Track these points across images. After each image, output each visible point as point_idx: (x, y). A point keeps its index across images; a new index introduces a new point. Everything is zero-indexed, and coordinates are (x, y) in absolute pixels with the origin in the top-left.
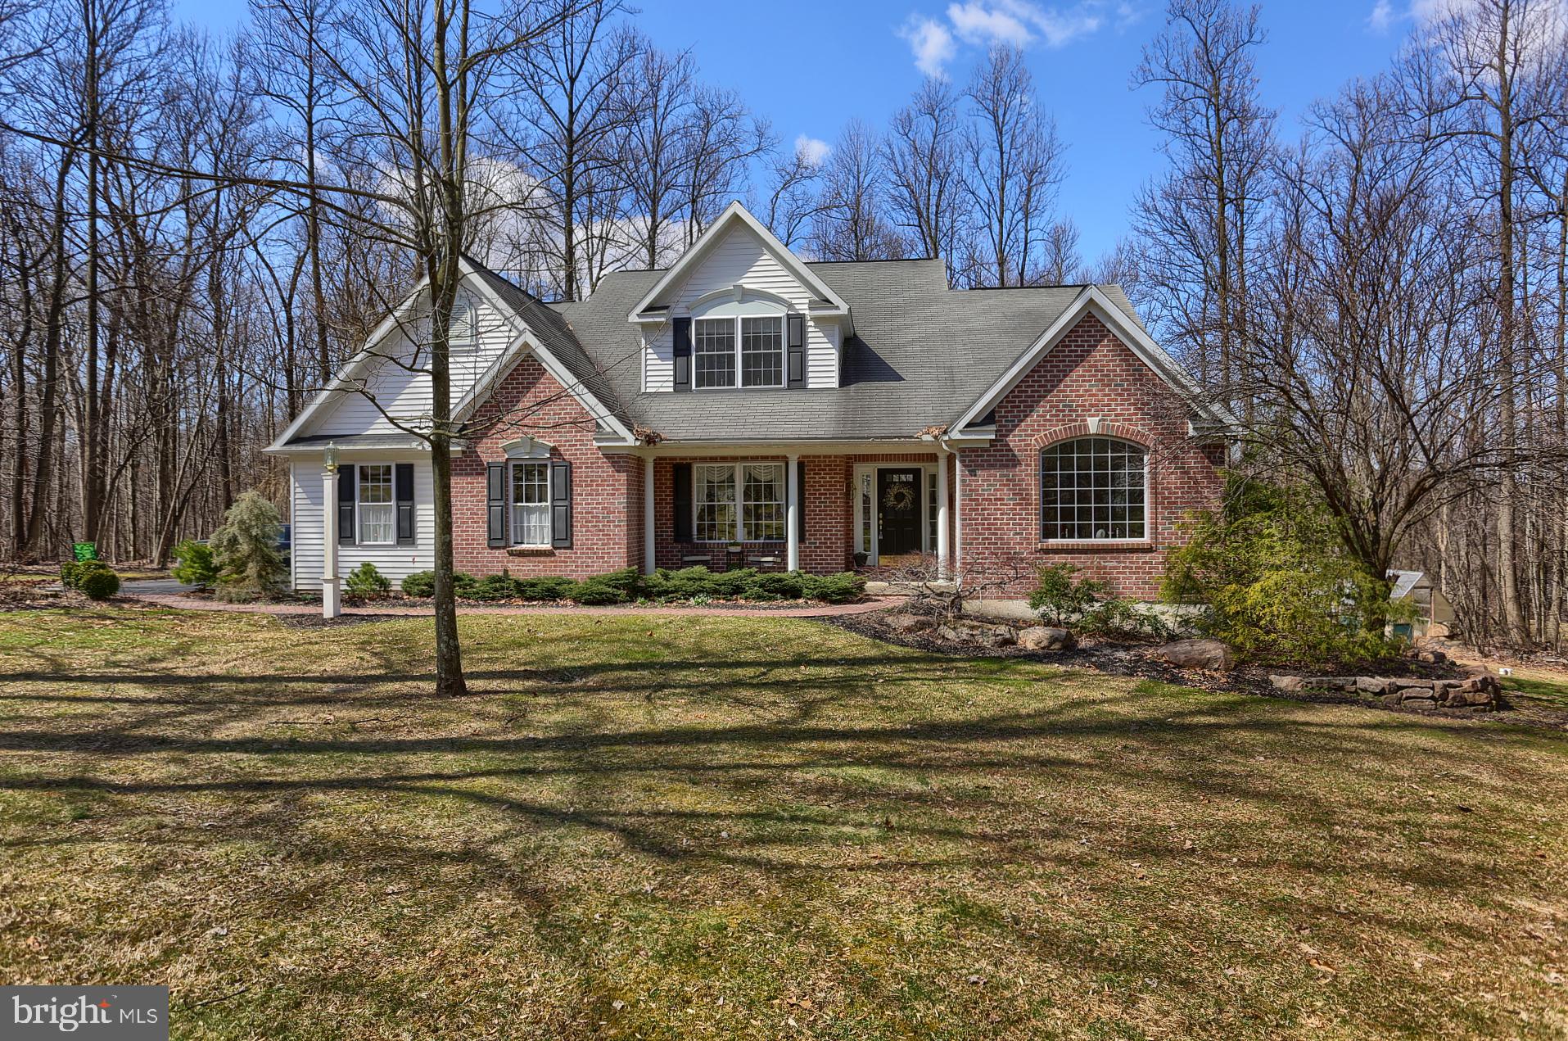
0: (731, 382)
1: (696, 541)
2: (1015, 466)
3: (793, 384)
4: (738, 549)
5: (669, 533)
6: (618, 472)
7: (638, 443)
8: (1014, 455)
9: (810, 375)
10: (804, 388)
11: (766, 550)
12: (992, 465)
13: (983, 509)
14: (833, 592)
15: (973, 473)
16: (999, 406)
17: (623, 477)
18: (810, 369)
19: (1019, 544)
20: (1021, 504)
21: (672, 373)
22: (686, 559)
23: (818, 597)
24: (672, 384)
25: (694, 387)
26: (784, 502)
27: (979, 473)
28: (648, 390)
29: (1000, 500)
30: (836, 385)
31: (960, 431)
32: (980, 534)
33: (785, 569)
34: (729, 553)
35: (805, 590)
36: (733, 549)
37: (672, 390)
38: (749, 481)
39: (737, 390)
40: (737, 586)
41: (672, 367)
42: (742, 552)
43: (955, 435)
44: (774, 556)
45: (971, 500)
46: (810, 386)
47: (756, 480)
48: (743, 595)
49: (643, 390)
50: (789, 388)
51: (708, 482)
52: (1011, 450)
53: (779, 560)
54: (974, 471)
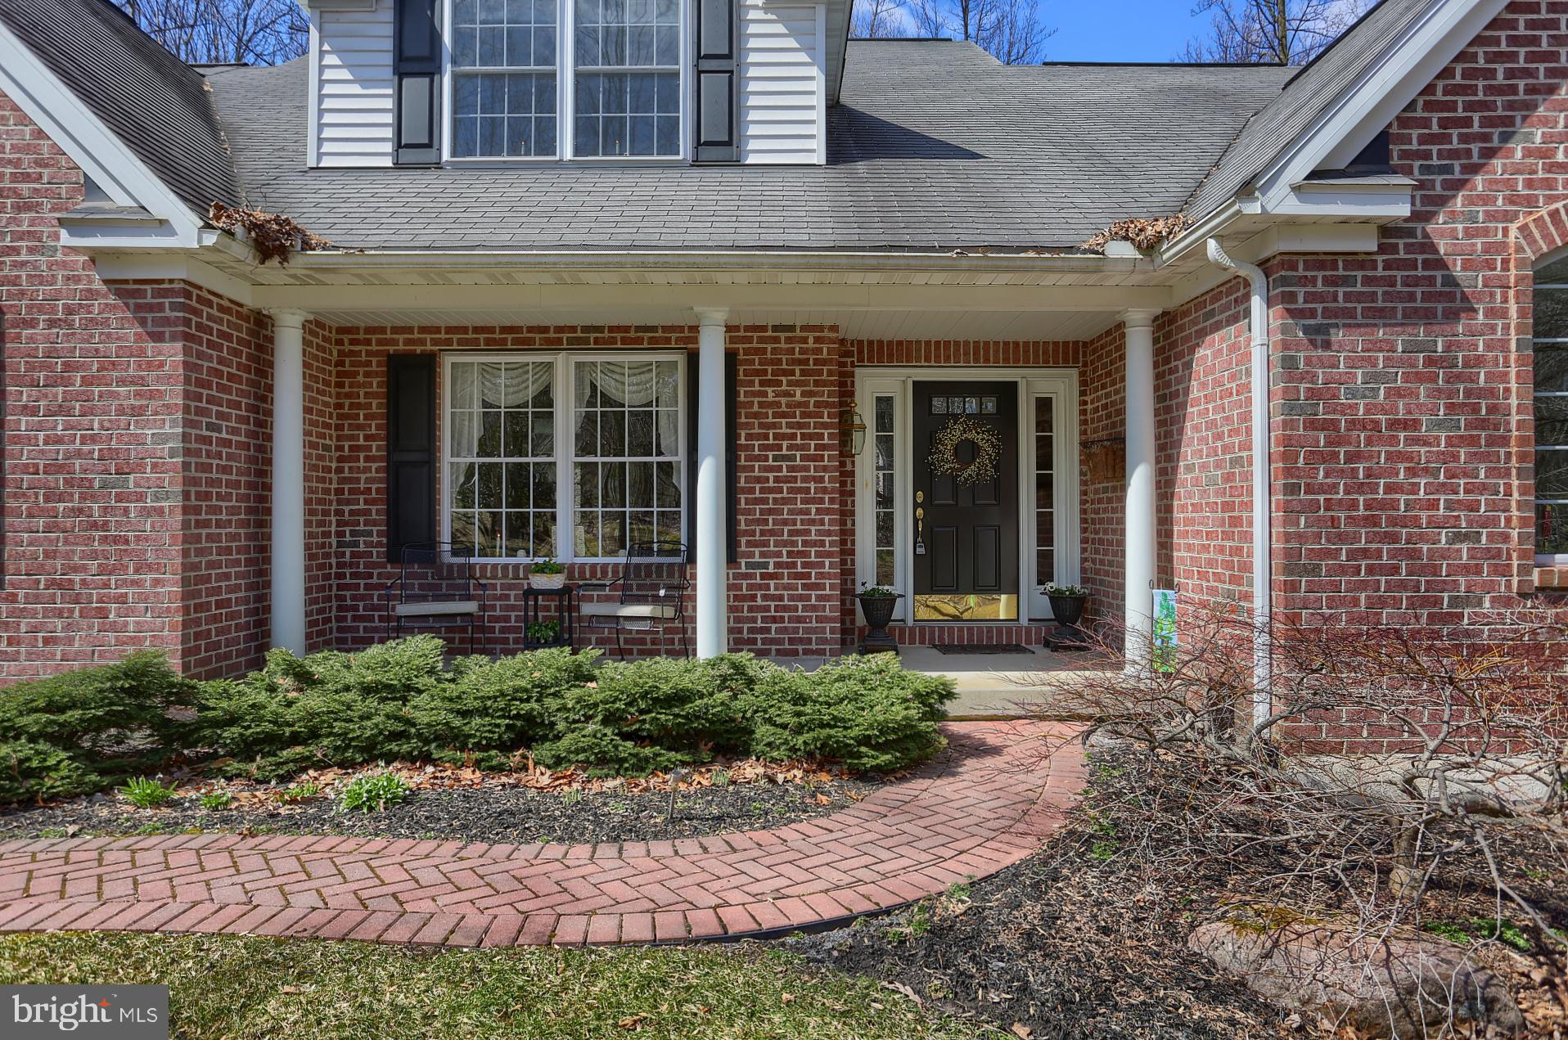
0: (547, 144)
1: (448, 559)
2: (1452, 316)
3: (708, 153)
4: (556, 582)
5: (373, 538)
6: (158, 337)
7: (210, 239)
8: (1450, 281)
9: (752, 130)
10: (736, 163)
11: (633, 586)
12: (1381, 313)
13: (1351, 457)
14: (866, 741)
15: (1319, 336)
16: (1402, 121)
17: (173, 354)
18: (753, 116)
19: (1466, 570)
20: (1473, 441)
21: (389, 118)
22: (404, 609)
23: (810, 755)
24: (388, 147)
25: (446, 156)
26: (680, 458)
27: (1338, 336)
28: (326, 162)
29: (1405, 425)
30: (820, 157)
31: (1296, 189)
32: (1341, 538)
33: (687, 648)
34: (531, 593)
35: (762, 731)
36: (540, 582)
37: (388, 162)
38: (591, 403)
39: (560, 164)
40: (529, 718)
41: (389, 104)
42: (566, 590)
43: (1280, 201)
44: (656, 600)
45: (1312, 425)
46: (752, 159)
47: (607, 401)
48: (545, 751)
49: (311, 162)
50: (697, 163)
51: (485, 404)
52: (1441, 264)
53: (669, 612)
54: (1322, 330)
